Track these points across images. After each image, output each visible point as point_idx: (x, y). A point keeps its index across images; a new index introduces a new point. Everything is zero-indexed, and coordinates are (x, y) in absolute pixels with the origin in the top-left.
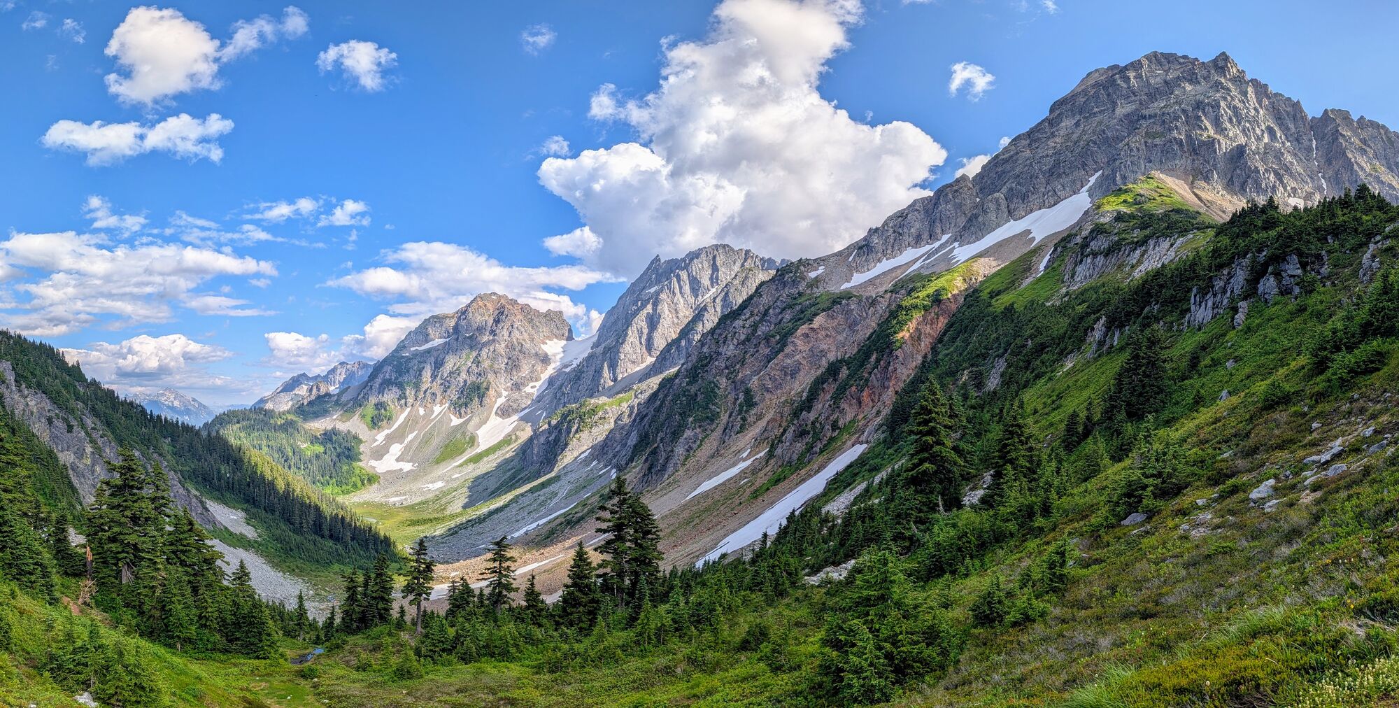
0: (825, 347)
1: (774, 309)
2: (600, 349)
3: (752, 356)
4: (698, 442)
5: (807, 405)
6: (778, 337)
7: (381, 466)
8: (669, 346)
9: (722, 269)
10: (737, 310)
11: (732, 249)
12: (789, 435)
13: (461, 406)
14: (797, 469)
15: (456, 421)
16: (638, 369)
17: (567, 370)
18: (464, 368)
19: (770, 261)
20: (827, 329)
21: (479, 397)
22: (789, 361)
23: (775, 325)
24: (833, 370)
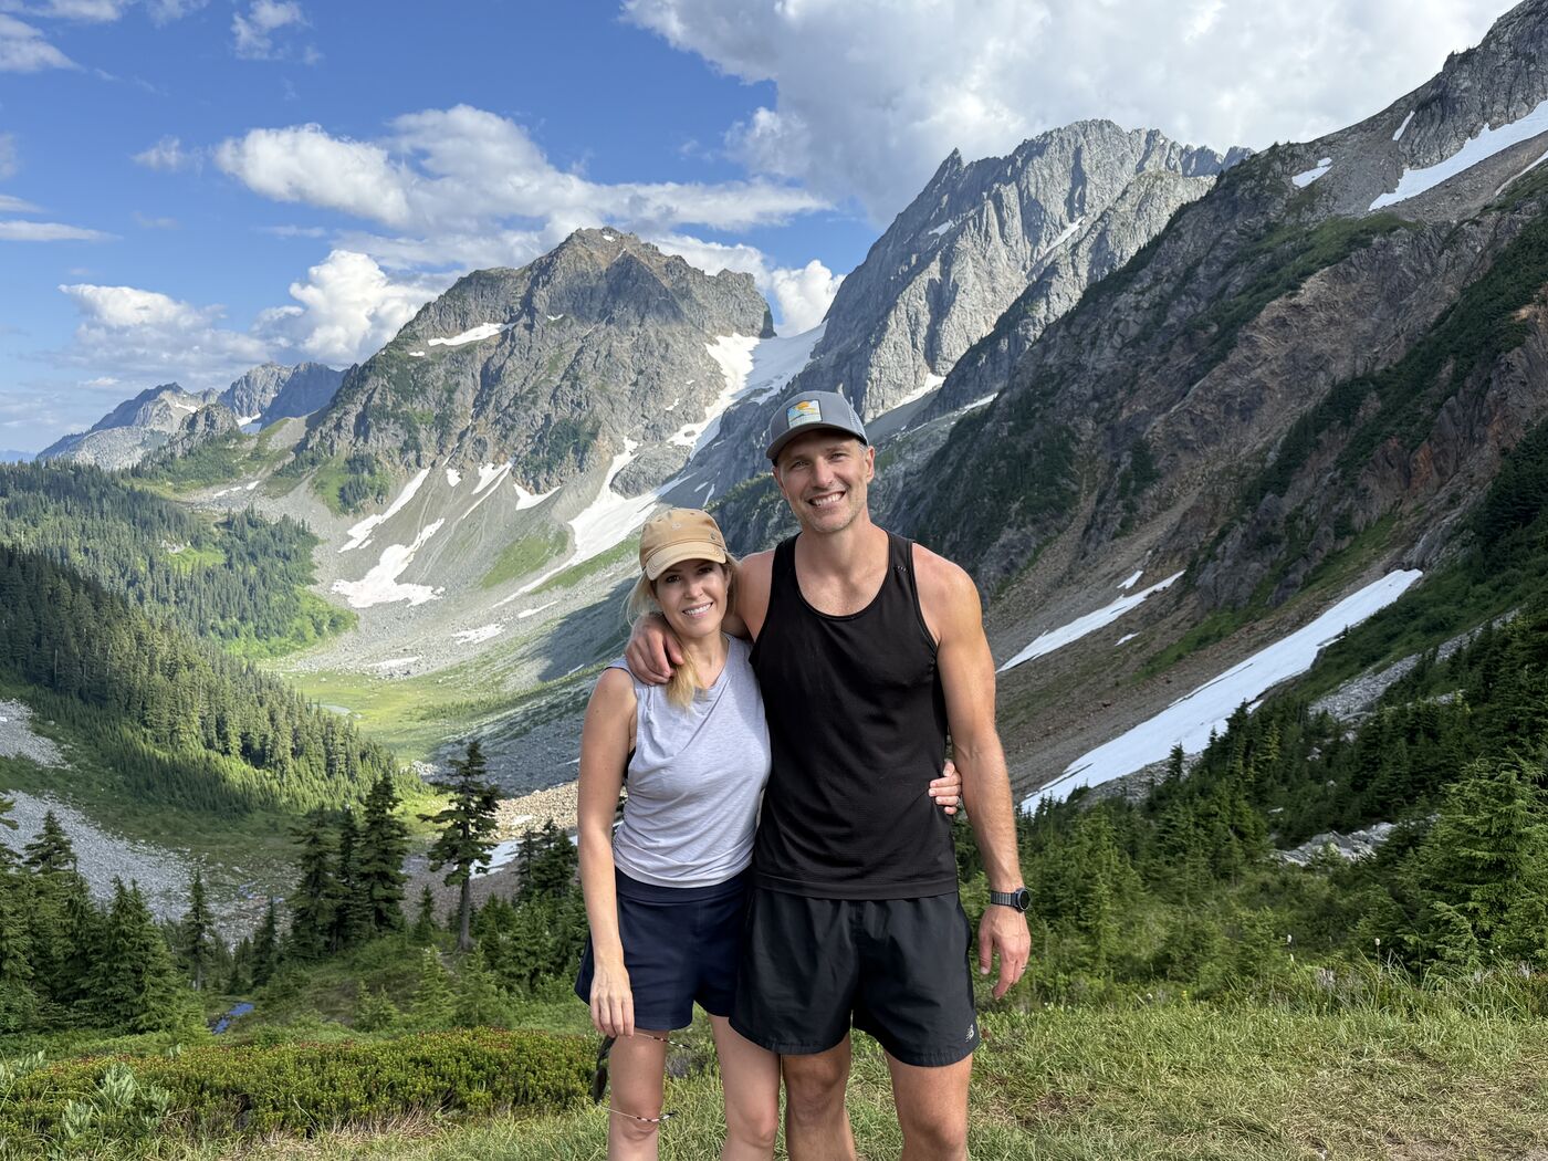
0: (1326, 347)
1: (1209, 264)
2: (830, 358)
3: (1154, 370)
4: (1029, 554)
5: (1279, 477)
6: (1214, 329)
7: (360, 595)
8: (974, 352)
9: (1094, 179)
10: (1124, 270)
11: (1118, 131)
12: (1232, 544)
13: (538, 468)
14: (1249, 618)
15: (526, 500)
16: (907, 400)
17: (761, 400)
18: (547, 390)
19: (1204, 154)
20: (1331, 306)
21: (576, 451)
22: (1237, 382)
23: (1210, 300)
24: (1344, 399)
